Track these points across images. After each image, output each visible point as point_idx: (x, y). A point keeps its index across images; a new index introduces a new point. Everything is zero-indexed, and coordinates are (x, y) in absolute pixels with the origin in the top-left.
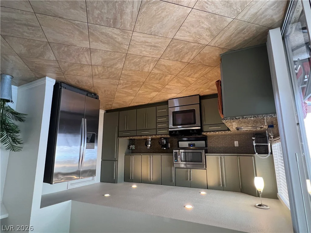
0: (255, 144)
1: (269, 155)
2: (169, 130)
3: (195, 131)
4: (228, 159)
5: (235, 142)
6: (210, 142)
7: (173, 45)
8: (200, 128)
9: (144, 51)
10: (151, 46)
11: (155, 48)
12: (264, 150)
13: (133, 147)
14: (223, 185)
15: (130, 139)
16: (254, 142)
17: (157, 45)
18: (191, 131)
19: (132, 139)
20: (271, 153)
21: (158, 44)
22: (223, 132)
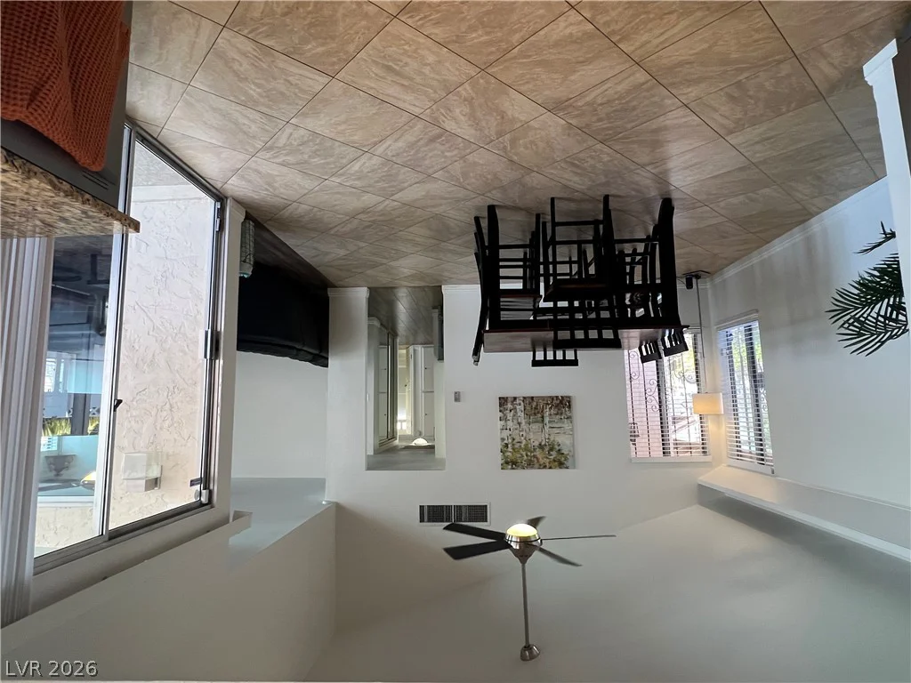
7: (335, 59)
9: (426, 65)
10: (397, 73)
11: (390, 64)
17: (381, 72)
21: (376, 75)
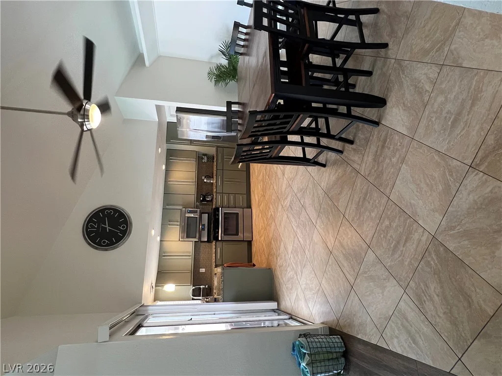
0: (201, 287)
1: (192, 297)
2: (220, 208)
3: (217, 234)
4: (189, 262)
5: (204, 269)
6: (205, 246)
8: (220, 239)
12: (196, 293)
13: (205, 160)
14: (164, 256)
15: (214, 157)
16: (204, 286)
18: (217, 230)
19: (213, 159)
20: (193, 299)
22: (214, 261)
